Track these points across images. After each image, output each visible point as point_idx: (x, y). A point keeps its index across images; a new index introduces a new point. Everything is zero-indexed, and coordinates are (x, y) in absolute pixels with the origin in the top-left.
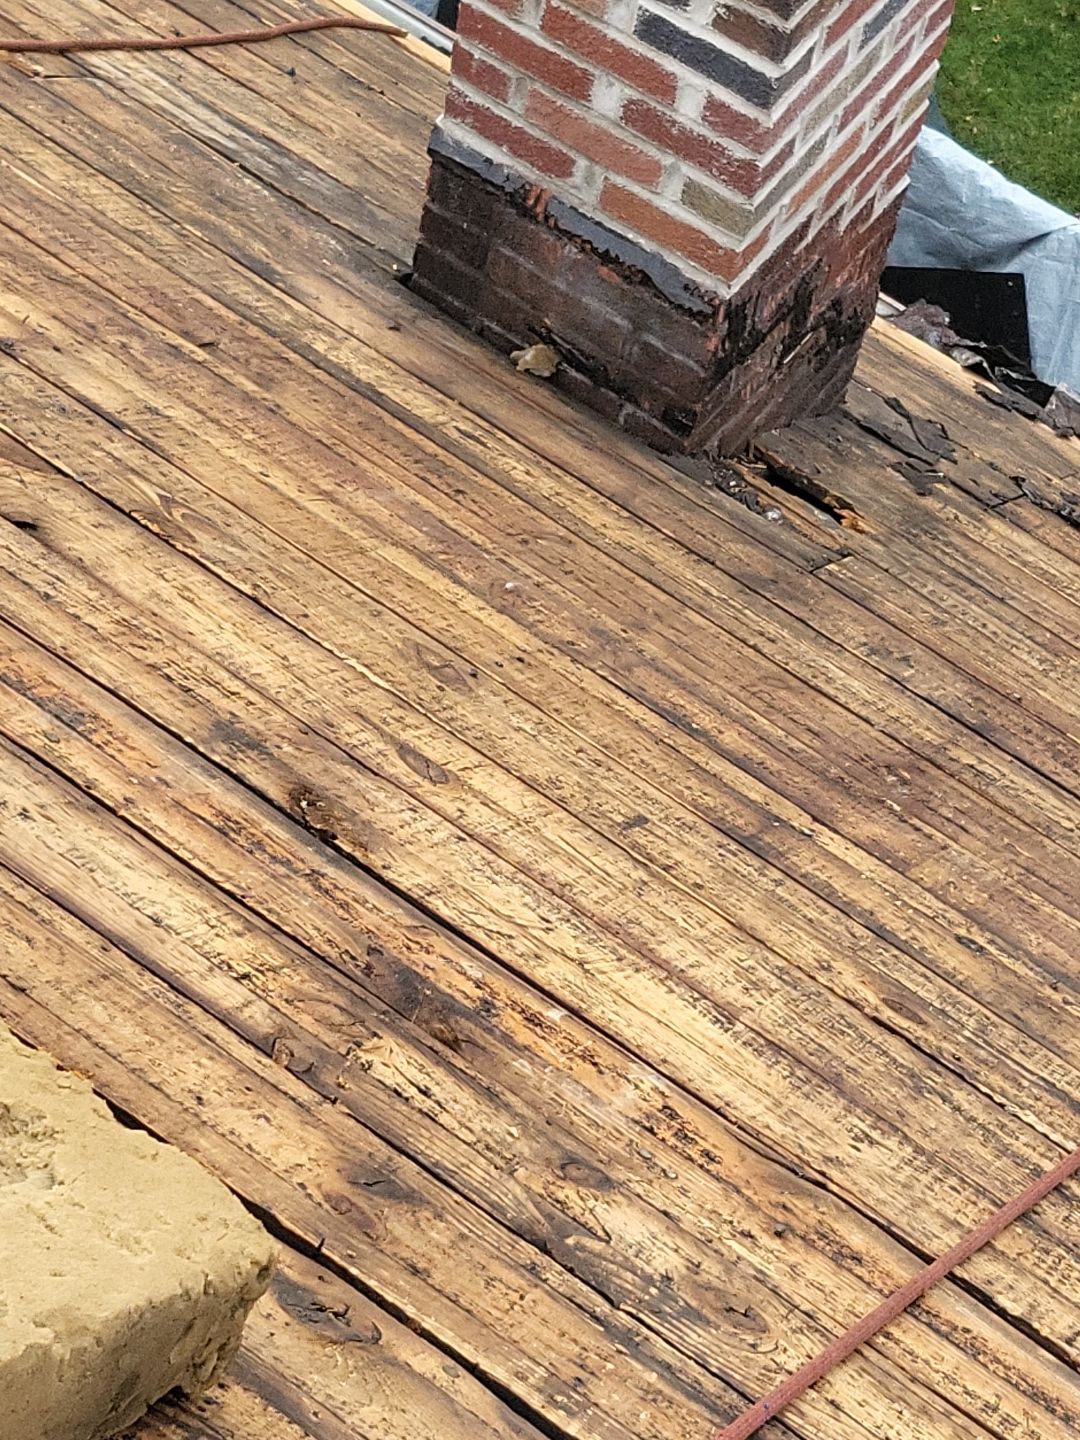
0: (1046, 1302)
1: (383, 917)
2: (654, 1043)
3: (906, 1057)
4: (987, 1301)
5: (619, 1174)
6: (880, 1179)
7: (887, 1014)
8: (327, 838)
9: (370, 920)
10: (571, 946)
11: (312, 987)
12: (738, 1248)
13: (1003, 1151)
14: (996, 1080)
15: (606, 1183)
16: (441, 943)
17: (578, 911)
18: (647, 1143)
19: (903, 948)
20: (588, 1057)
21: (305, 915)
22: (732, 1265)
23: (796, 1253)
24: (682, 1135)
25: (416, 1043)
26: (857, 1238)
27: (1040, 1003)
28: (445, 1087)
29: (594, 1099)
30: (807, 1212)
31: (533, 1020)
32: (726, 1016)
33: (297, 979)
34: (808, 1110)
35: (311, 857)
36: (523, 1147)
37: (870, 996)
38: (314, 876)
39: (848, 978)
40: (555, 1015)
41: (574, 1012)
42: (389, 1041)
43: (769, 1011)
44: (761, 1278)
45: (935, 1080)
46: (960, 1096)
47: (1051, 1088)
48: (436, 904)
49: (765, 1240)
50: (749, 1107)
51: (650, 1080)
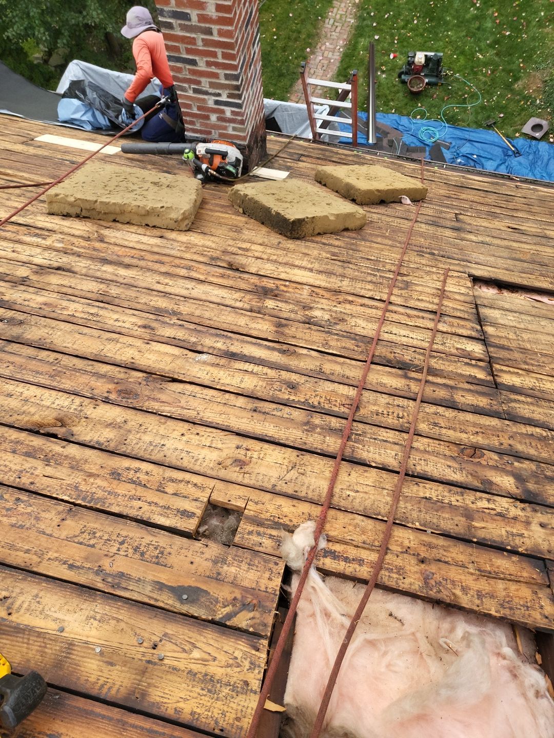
0: (382, 295)
1: (254, 280)
2: (304, 280)
3: (340, 263)
4: (373, 299)
5: (312, 305)
6: (348, 286)
7: (333, 258)
8: (237, 270)
9: (252, 281)
10: (283, 270)
11: (251, 297)
12: (335, 309)
13: (362, 272)
14: (354, 261)
15: (311, 308)
16: (265, 279)
17: (280, 263)
18: (313, 298)
19: (328, 245)
20: (296, 288)
21: (243, 285)
22: (336, 312)
23: (344, 305)
24: (316, 294)
25: (270, 299)
26: (350, 298)
27: (353, 244)
28: (280, 304)
29: (301, 295)
30: (341, 298)
31: (285, 286)
32: (311, 270)
33: (249, 297)
34: (331, 280)
35: (237, 274)
36: (296, 308)
37: (329, 256)
38: (240, 277)
39: (324, 255)
40: (287, 283)
41: (290, 281)
42: (267, 300)
43: (316, 266)
44: (341, 312)
45: (346, 265)
46: (351, 266)
47: (362, 258)
48: (259, 273)
49: (338, 305)
50: (323, 284)
51: (307, 287)
